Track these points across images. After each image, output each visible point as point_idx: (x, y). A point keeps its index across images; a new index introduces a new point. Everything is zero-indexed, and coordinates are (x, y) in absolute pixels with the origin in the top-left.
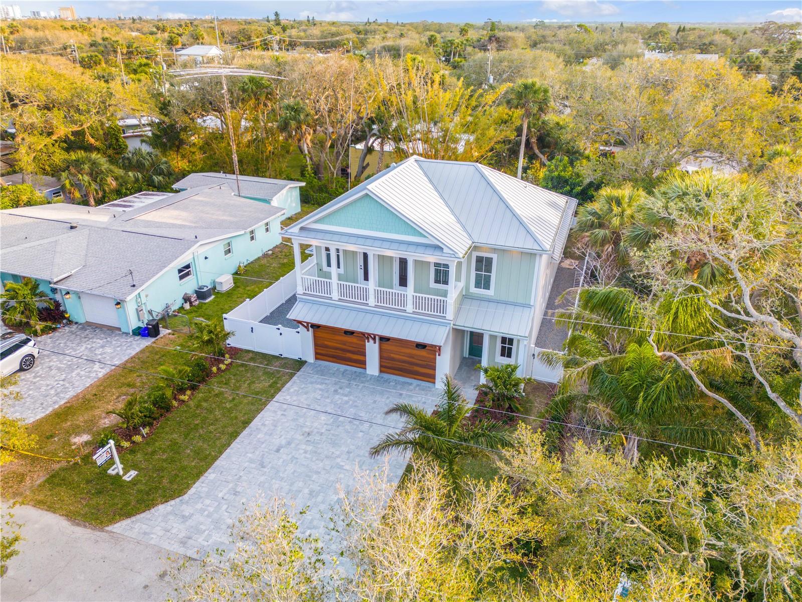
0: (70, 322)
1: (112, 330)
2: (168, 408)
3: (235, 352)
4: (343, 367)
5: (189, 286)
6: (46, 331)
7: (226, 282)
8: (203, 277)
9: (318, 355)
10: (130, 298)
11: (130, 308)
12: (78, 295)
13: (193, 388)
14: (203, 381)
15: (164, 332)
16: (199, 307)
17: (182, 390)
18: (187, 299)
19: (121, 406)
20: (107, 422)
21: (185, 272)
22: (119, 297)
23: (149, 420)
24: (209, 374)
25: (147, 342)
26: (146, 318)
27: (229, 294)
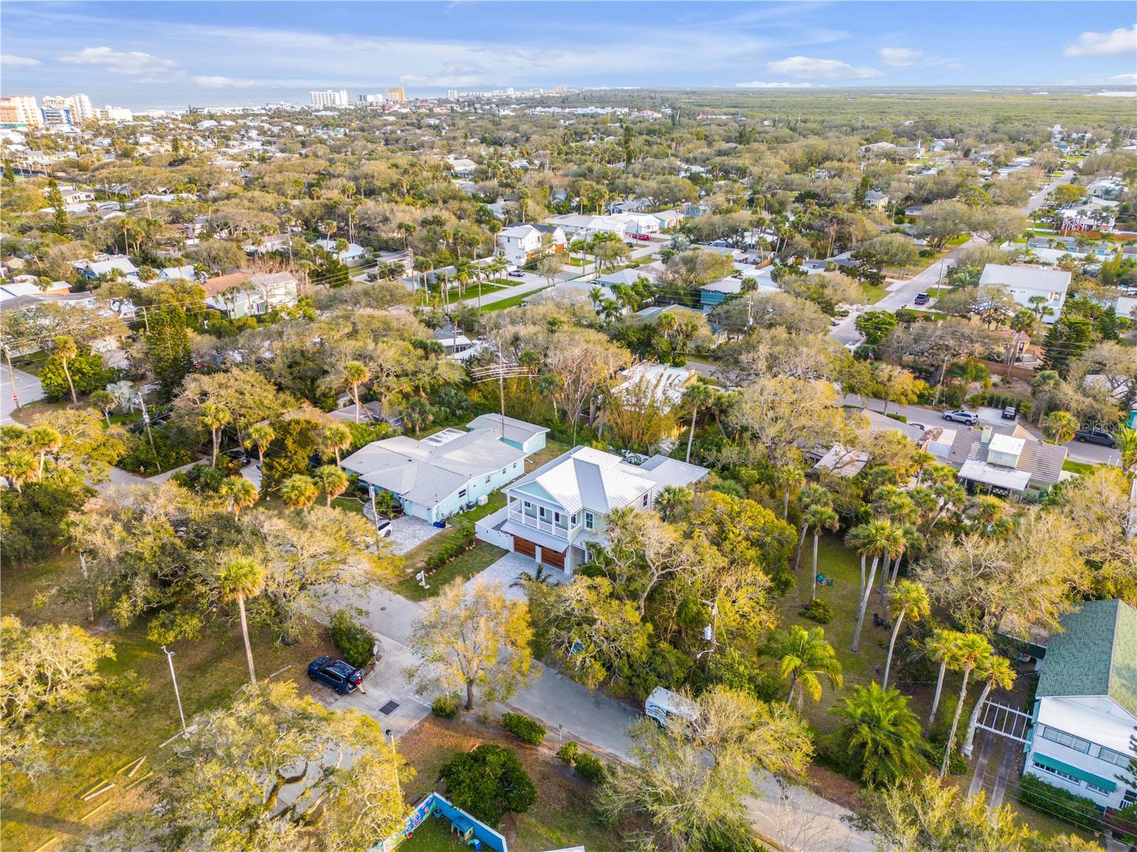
0: (405, 514)
1: (424, 521)
2: (444, 563)
3: (479, 541)
4: (525, 556)
5: (464, 501)
6: (395, 517)
7: (483, 500)
8: (471, 497)
9: (516, 549)
10: (435, 508)
11: (434, 512)
12: (411, 502)
13: (456, 556)
14: (461, 553)
15: (448, 526)
16: (467, 513)
17: (451, 556)
18: (461, 508)
19: (426, 559)
20: (419, 565)
21: (462, 494)
22: (430, 506)
23: (436, 567)
24: (464, 550)
25: (439, 530)
26: (440, 518)
27: (484, 507)
